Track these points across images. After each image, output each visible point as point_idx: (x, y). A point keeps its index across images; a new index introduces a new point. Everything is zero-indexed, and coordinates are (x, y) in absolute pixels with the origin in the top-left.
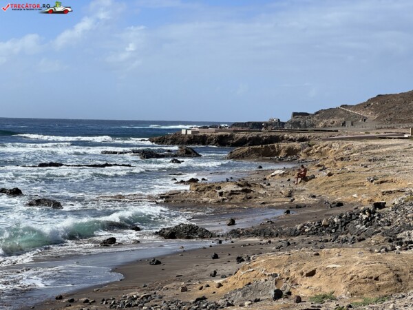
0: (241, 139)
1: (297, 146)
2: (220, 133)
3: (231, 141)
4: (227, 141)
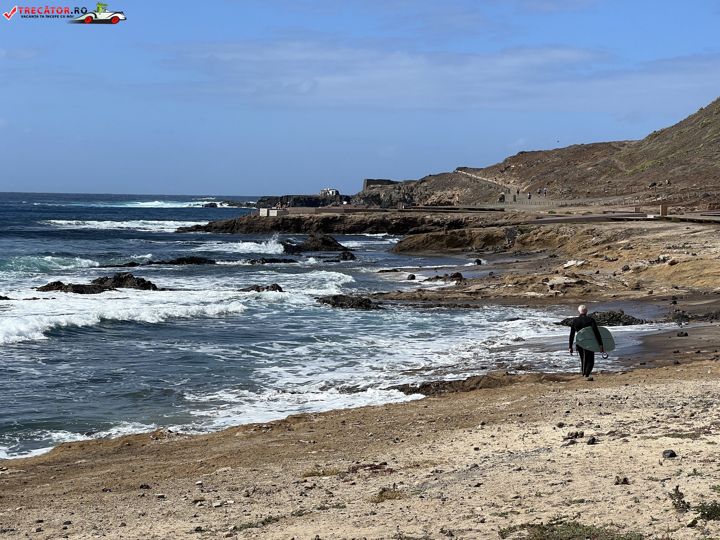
0: (357, 224)
1: (499, 231)
2: (324, 215)
3: (342, 227)
4: (337, 227)
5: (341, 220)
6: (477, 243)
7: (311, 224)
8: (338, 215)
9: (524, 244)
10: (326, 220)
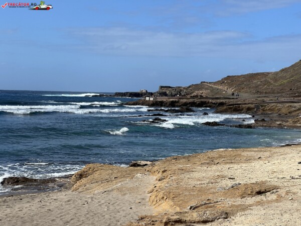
1: (252, 106)
2: (171, 100)
3: (178, 104)
4: (176, 104)
5: (178, 102)
6: (244, 110)
7: (167, 103)
8: (177, 100)
9: (264, 110)
10: (172, 102)
